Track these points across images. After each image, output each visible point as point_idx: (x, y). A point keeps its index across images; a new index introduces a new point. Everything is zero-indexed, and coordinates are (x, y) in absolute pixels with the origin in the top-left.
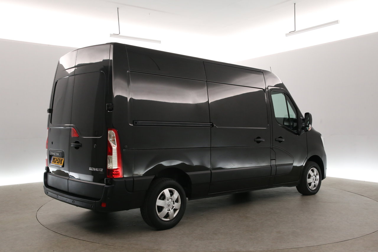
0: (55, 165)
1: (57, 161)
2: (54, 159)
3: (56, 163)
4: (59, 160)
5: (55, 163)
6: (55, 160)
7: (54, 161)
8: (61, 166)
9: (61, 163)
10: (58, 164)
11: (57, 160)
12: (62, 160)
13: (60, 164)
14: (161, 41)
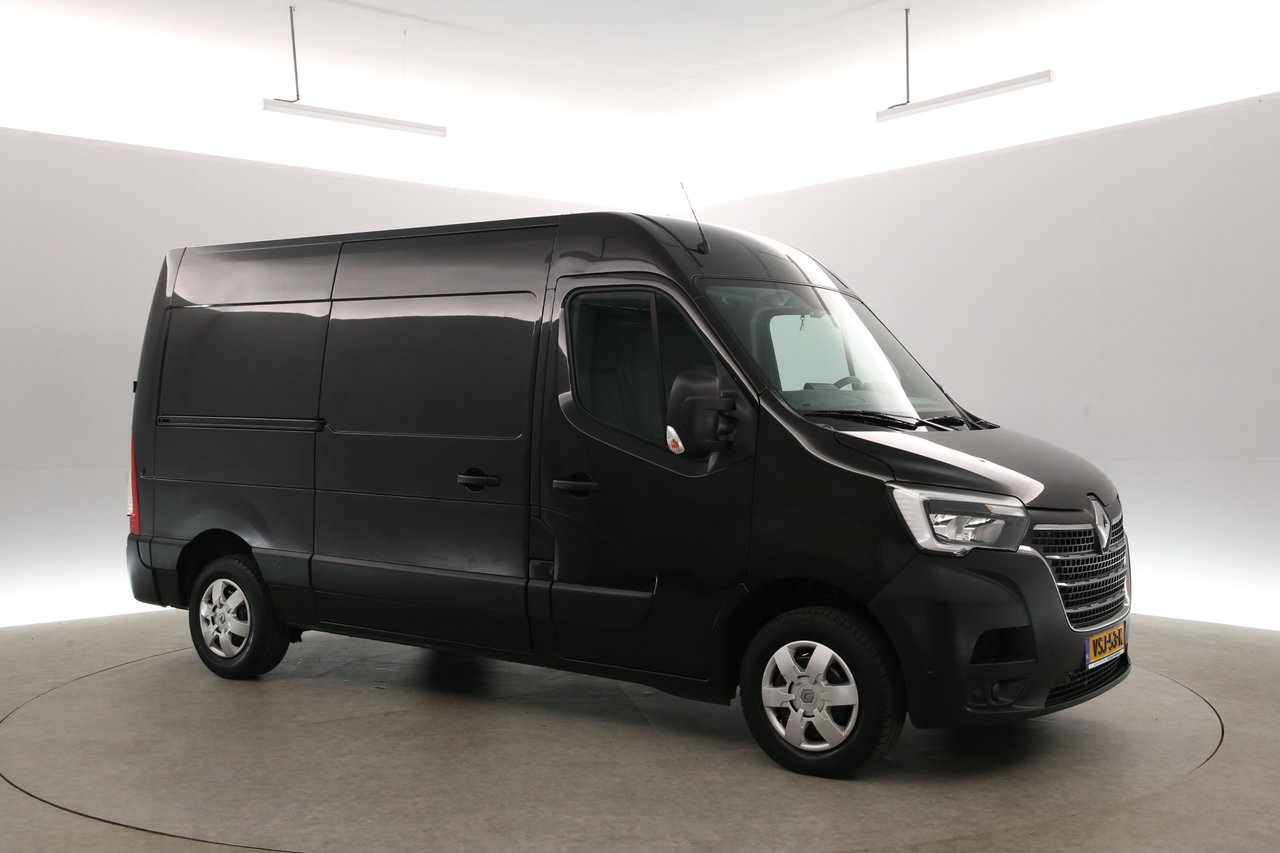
14: (445, 128)
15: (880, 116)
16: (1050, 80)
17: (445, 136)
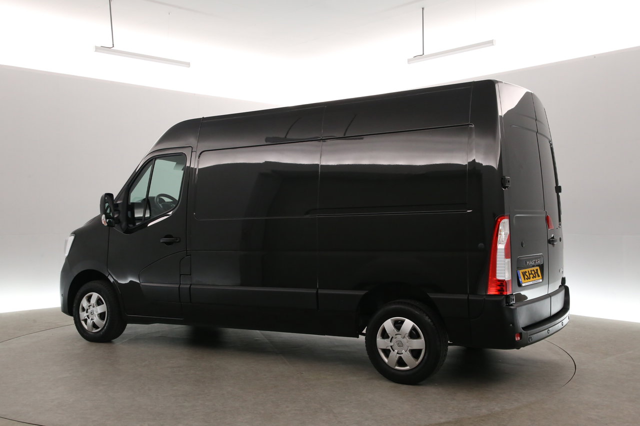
0: (531, 283)
1: (531, 276)
2: (524, 274)
3: (532, 279)
4: (533, 272)
5: (529, 280)
6: (527, 274)
7: (526, 277)
8: (541, 280)
9: (539, 276)
10: (535, 279)
11: (530, 273)
12: (537, 270)
13: (537, 278)
14: (189, 63)
15: (409, 61)
16: (493, 45)
17: (189, 67)
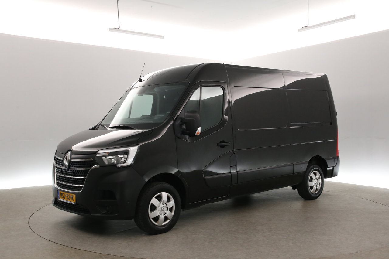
15: (299, 30)
16: (354, 18)
